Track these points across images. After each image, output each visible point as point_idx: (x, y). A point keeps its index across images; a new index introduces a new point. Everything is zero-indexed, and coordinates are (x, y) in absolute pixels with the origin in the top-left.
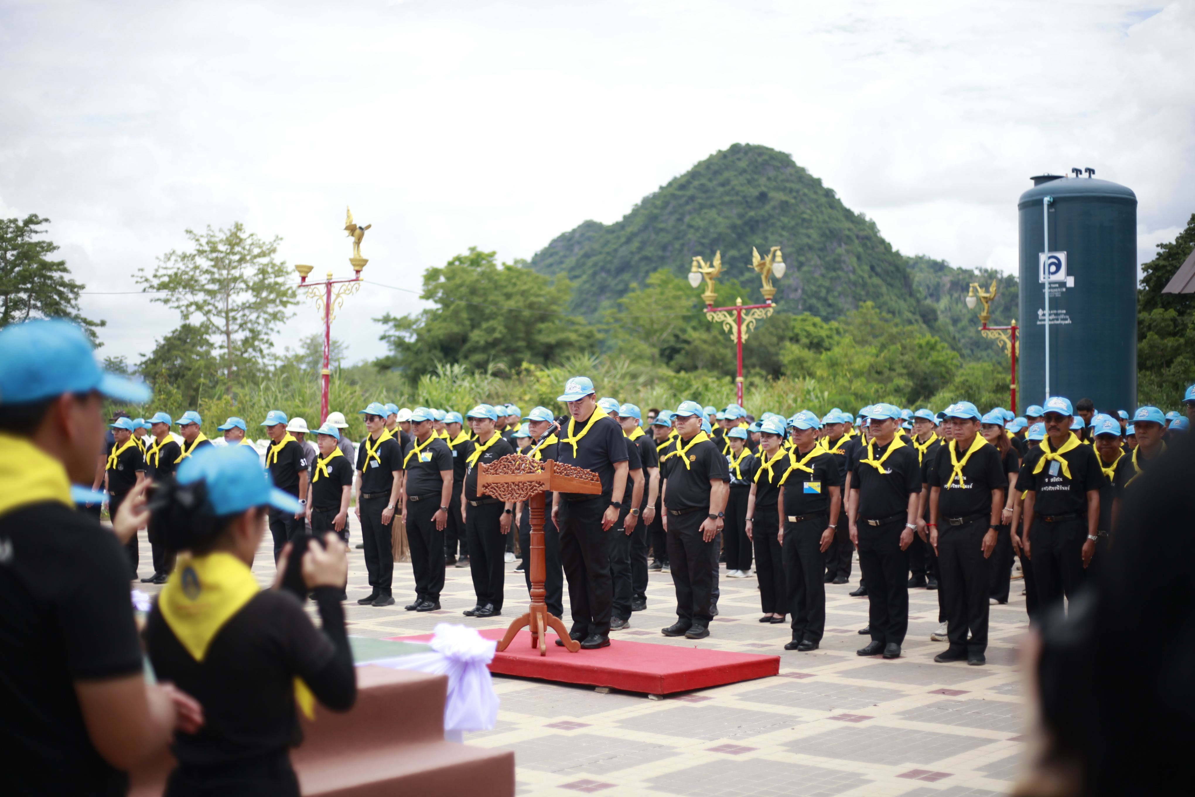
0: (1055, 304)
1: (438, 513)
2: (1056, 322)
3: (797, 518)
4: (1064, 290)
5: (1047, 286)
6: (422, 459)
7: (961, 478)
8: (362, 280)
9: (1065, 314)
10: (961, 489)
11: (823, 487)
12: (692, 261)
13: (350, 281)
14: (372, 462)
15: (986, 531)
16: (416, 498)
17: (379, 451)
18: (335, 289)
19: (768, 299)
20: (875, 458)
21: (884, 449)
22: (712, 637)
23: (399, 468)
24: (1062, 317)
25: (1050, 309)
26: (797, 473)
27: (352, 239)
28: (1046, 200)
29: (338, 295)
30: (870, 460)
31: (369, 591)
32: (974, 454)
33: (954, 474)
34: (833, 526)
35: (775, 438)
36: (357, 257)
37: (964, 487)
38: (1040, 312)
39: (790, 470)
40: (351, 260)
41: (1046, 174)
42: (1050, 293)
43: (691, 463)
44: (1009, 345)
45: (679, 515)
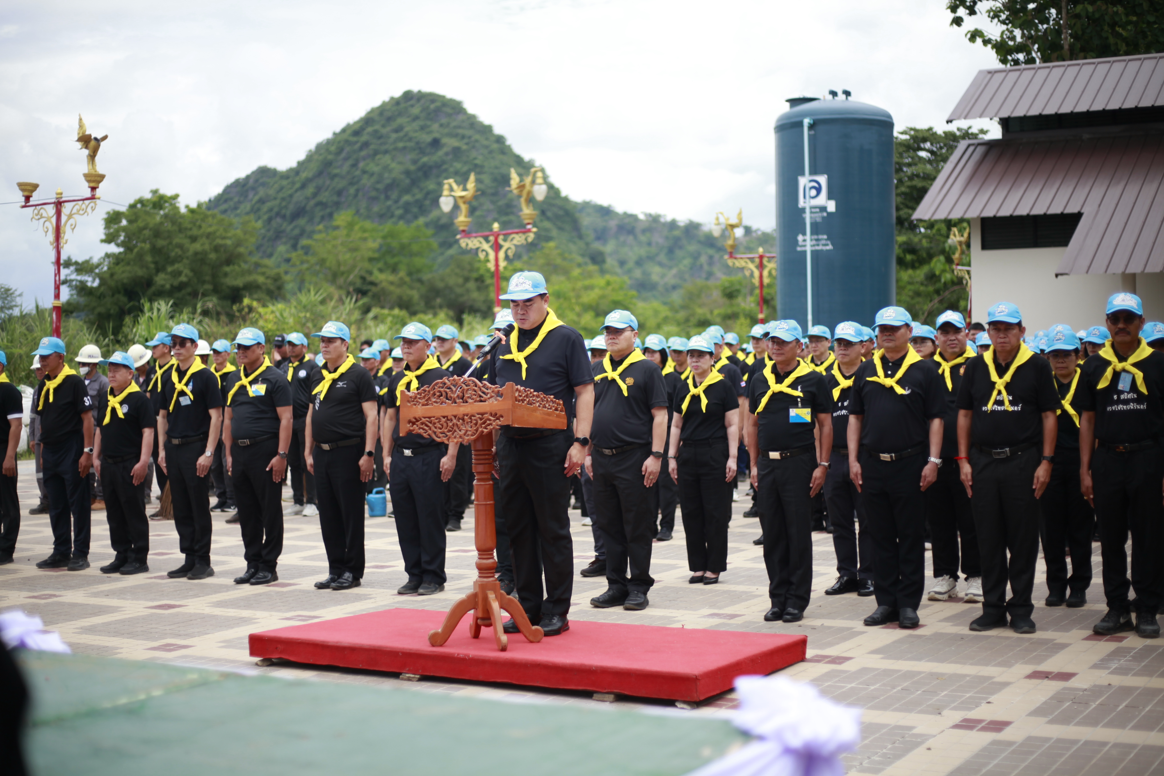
0: (816, 229)
1: (274, 460)
2: (817, 248)
3: (781, 455)
4: (825, 214)
5: (808, 211)
6: (253, 392)
7: (1006, 397)
8: (99, 198)
9: (826, 240)
10: (1006, 411)
11: (814, 415)
12: (444, 184)
13: (83, 200)
14: (181, 399)
15: (1038, 464)
16: (247, 442)
17: (191, 384)
18: (66, 209)
19: (529, 224)
20: (886, 376)
21: (898, 364)
22: (654, 606)
23: (221, 404)
24: (824, 242)
25: (812, 233)
26: (778, 396)
27: (86, 152)
28: (807, 121)
29: (70, 216)
30: (881, 378)
31: (179, 558)
32: (1019, 368)
33: (995, 393)
34: (826, 464)
35: (708, 357)
36: (93, 172)
37: (1011, 409)
38: (800, 238)
39: (769, 393)
40: (85, 176)
41: (801, 97)
42: (811, 218)
43: (629, 388)
44: (757, 273)
45: (613, 454)
